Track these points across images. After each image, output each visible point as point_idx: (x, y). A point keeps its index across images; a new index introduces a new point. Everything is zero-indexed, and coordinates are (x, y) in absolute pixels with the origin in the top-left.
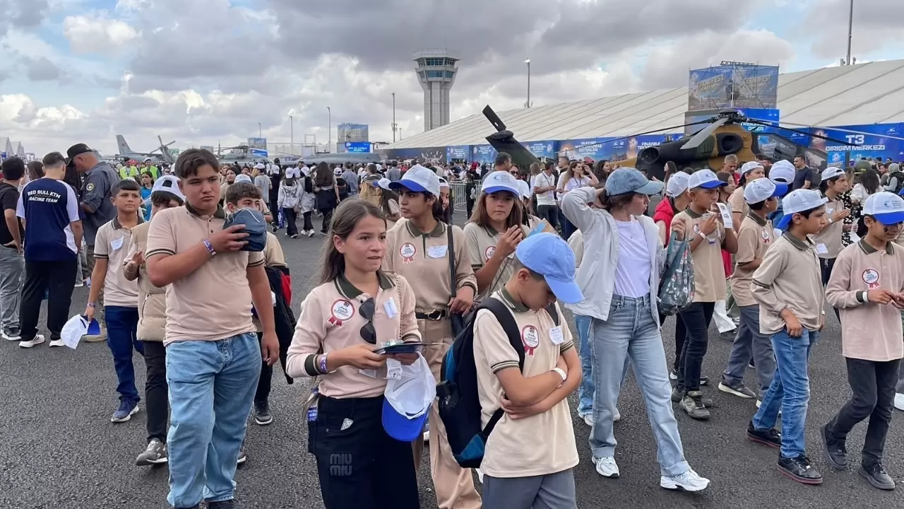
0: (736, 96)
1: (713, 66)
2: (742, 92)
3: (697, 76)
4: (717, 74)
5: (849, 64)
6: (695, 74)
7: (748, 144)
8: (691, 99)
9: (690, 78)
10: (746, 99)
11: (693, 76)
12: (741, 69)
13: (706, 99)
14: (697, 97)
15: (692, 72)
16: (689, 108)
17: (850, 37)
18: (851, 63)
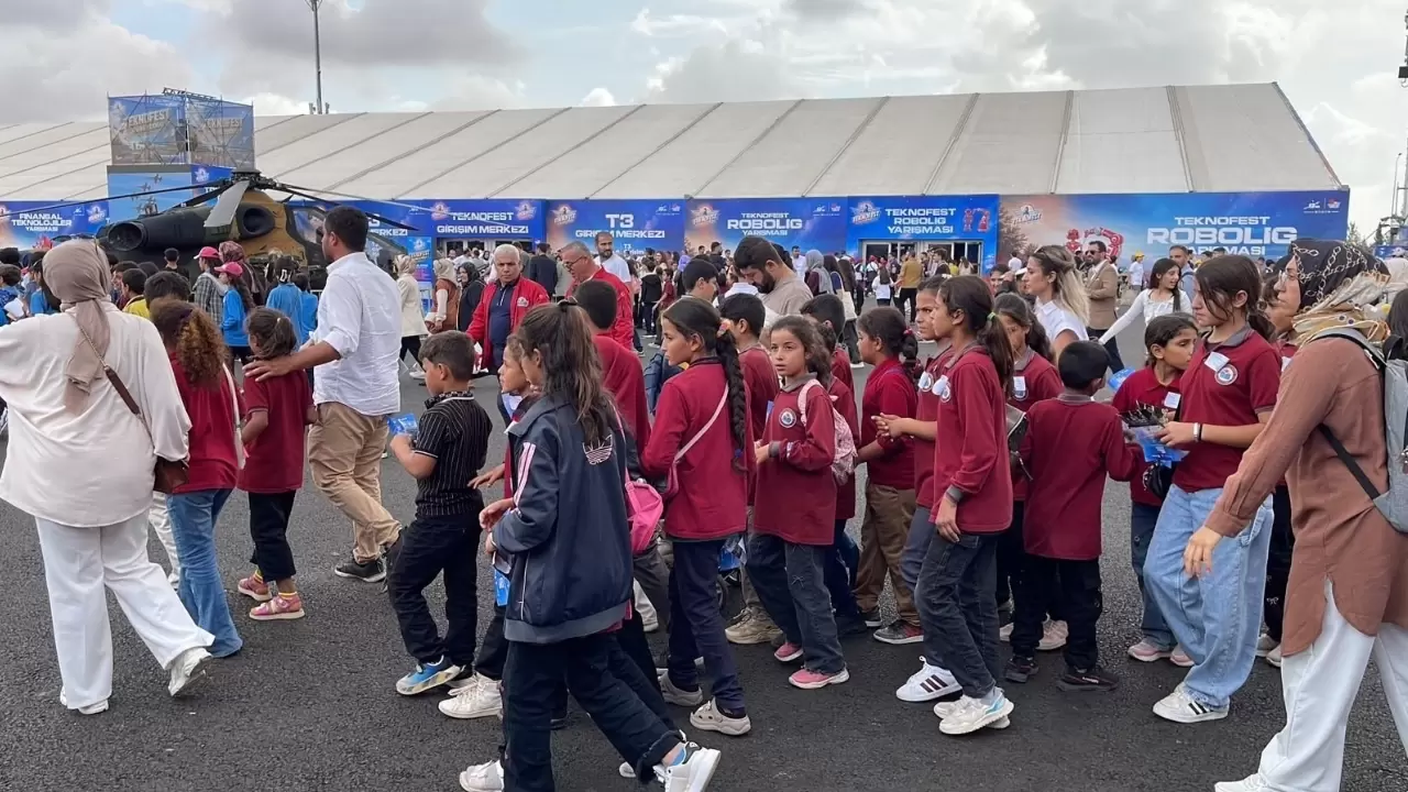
0: (195, 145)
1: (148, 94)
2: (201, 139)
3: (122, 108)
4: (159, 108)
5: (320, 112)
6: (118, 103)
7: (281, 221)
8: (115, 143)
9: (110, 109)
10: (209, 151)
11: (115, 107)
12: (196, 103)
13: (143, 146)
14: (125, 142)
15: (112, 100)
16: (114, 160)
17: (319, 73)
18: (324, 111)
